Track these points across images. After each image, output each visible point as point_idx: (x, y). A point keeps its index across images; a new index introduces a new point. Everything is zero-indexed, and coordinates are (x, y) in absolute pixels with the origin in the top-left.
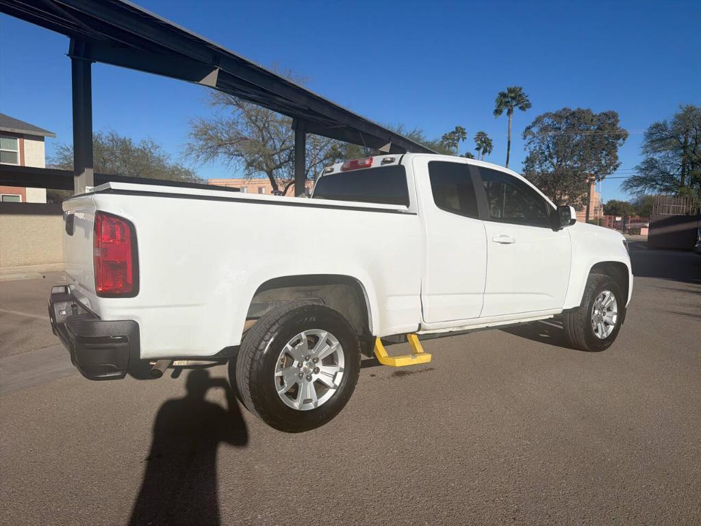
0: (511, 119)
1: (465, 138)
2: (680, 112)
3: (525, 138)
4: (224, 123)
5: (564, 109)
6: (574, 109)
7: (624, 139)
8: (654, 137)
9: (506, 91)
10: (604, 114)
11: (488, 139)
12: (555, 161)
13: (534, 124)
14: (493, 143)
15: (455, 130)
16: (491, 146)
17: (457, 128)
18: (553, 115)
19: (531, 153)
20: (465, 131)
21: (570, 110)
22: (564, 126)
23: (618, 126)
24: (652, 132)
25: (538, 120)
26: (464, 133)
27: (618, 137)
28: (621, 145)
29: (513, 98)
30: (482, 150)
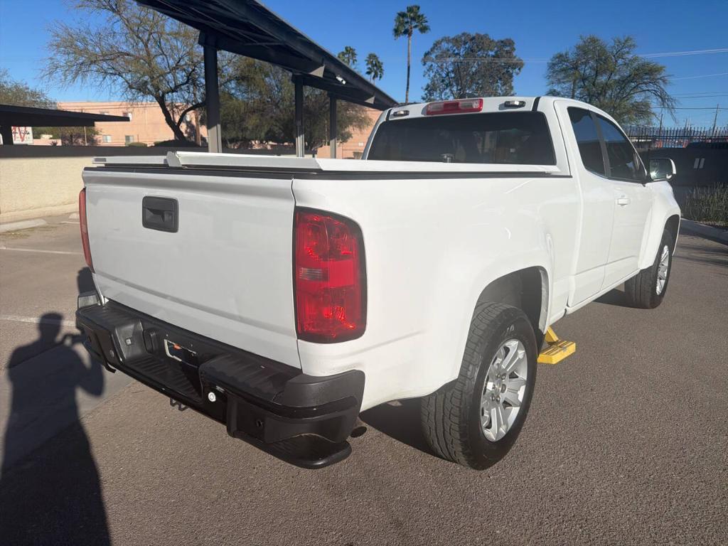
0: (410, 42)
1: (356, 60)
2: (581, 43)
3: (425, 64)
4: (93, 33)
5: (464, 34)
6: (473, 34)
7: (519, 69)
8: (556, 68)
9: (405, 11)
10: (502, 42)
11: (379, 62)
12: (455, 89)
13: (432, 50)
14: (384, 67)
15: (344, 50)
16: (381, 71)
17: (346, 48)
18: (453, 39)
19: (433, 80)
20: (356, 52)
21: (469, 35)
22: (462, 51)
23: (514, 54)
24: (554, 62)
25: (436, 45)
26: (354, 54)
27: (515, 66)
28: (517, 74)
29: (413, 19)
30: (373, 74)
